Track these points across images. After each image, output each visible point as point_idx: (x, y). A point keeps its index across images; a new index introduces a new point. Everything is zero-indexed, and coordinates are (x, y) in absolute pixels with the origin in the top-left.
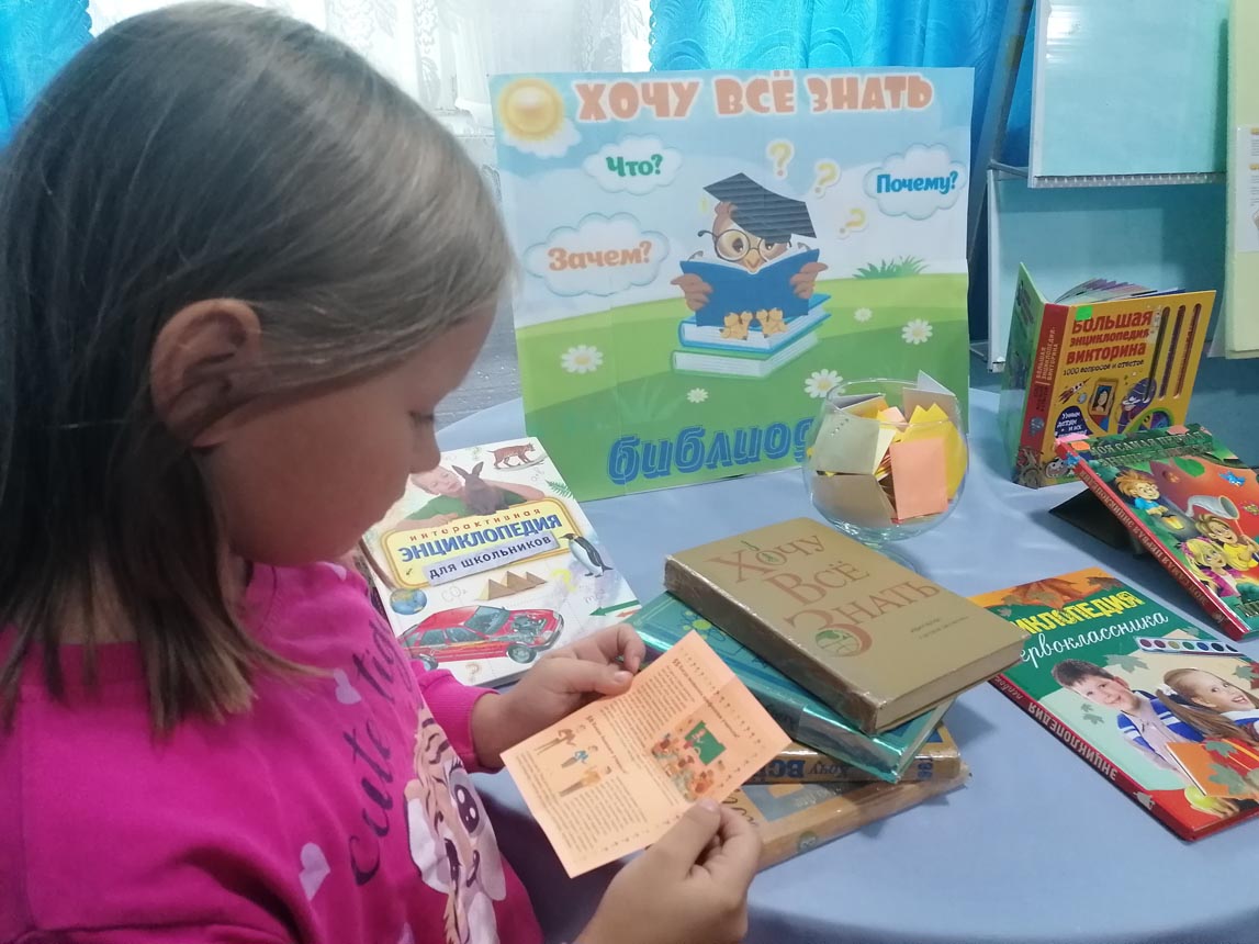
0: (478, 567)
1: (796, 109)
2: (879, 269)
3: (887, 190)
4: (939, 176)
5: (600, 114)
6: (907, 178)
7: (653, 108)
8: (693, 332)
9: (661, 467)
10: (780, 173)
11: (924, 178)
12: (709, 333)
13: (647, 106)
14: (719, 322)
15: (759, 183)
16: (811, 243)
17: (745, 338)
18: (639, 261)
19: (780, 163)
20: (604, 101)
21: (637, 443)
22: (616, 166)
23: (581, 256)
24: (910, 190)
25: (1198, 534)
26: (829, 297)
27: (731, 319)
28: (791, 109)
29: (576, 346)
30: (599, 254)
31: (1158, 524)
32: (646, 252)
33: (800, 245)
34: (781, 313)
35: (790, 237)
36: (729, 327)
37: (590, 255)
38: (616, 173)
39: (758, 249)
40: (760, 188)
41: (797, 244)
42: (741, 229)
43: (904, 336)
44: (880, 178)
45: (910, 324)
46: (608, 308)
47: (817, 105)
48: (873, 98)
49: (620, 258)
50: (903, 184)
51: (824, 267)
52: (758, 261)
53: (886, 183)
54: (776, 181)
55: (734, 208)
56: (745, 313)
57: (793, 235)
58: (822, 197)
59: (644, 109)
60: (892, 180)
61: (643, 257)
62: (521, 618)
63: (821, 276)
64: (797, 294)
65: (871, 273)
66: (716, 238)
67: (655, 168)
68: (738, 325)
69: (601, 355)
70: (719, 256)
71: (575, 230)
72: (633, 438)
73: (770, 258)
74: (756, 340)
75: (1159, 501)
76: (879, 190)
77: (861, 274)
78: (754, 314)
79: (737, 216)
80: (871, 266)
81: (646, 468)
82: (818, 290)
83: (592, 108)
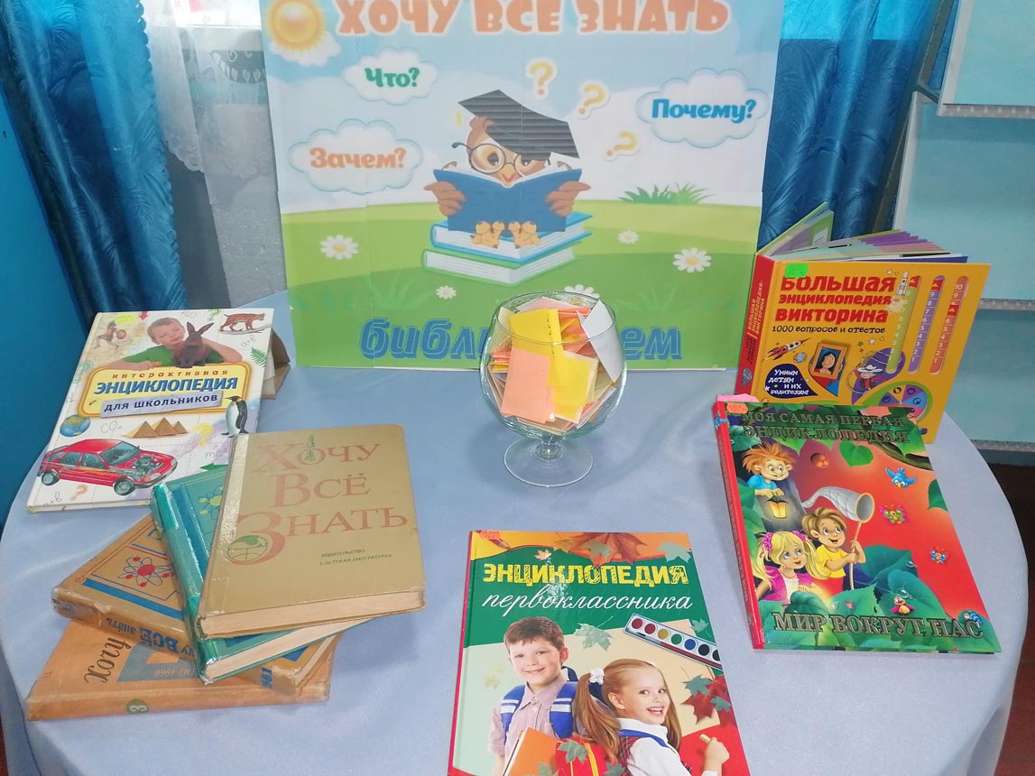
0: (146, 409)
1: (561, 29)
2: (651, 195)
3: (665, 115)
4: (731, 103)
5: (360, 29)
6: (690, 105)
7: (412, 24)
8: (443, 235)
9: (408, 350)
10: (541, 92)
11: (712, 105)
12: (461, 238)
13: (405, 22)
14: (469, 227)
15: (519, 101)
16: (573, 163)
17: (496, 247)
18: (393, 165)
19: (541, 82)
20: (364, 16)
21: (387, 325)
22: (375, 77)
23: (340, 157)
24: (693, 116)
25: (798, 528)
26: (590, 217)
27: (482, 227)
28: (555, 28)
29: (334, 236)
30: (357, 156)
31: (757, 508)
32: (401, 158)
33: (560, 164)
34: (535, 226)
35: (549, 154)
36: (481, 235)
37: (348, 157)
38: (374, 83)
39: (514, 165)
40: (519, 106)
41: (556, 163)
42: (498, 145)
43: (675, 263)
44: (656, 103)
45: (684, 251)
46: (364, 206)
47: (585, 25)
48: (653, 19)
49: (376, 162)
50: (684, 110)
51: (586, 187)
52: (513, 176)
53: (663, 108)
54: (536, 101)
55: (491, 123)
56: (496, 223)
57: (552, 154)
58: (587, 118)
59: (402, 24)
60: (671, 105)
61: (397, 162)
62: (146, 458)
63: (582, 195)
64: (554, 211)
65: (641, 197)
66: (471, 151)
67: (412, 81)
68: (489, 234)
69: (356, 245)
70: (473, 167)
71: (334, 133)
72: (383, 321)
73: (526, 174)
74: (507, 249)
75: (779, 484)
76: (655, 114)
77: (628, 197)
78: (507, 226)
79: (492, 131)
80: (642, 191)
81: (394, 348)
82: (576, 208)
83: (352, 22)
